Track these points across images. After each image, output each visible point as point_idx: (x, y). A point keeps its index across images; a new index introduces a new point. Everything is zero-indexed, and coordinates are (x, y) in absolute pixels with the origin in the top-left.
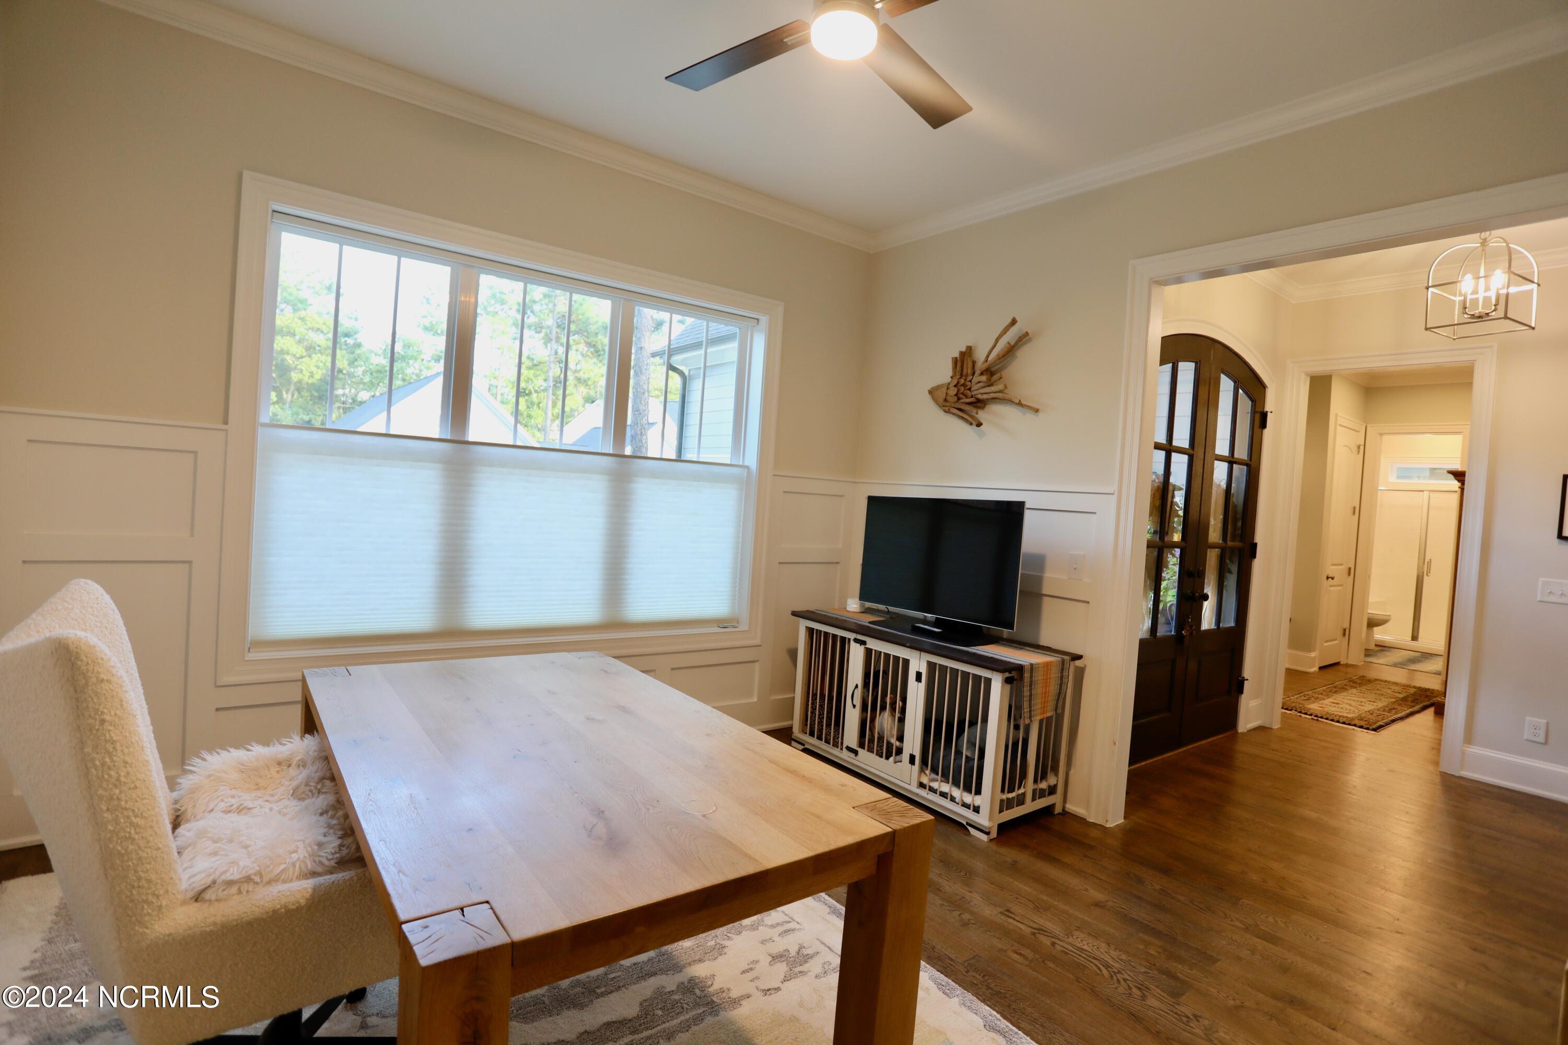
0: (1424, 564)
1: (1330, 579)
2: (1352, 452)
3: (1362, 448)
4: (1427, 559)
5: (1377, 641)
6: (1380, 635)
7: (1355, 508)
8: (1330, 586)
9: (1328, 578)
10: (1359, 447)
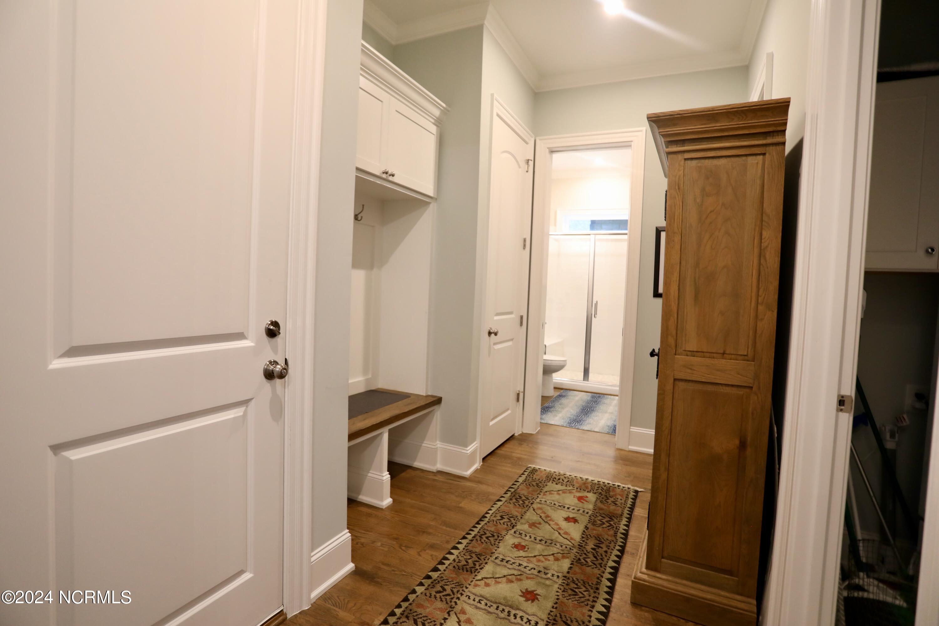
0: (592, 306)
1: (493, 335)
2: (520, 167)
3: (531, 163)
4: (594, 302)
5: (555, 383)
6: (558, 378)
7: (525, 240)
8: (495, 344)
9: (490, 333)
10: (528, 161)
